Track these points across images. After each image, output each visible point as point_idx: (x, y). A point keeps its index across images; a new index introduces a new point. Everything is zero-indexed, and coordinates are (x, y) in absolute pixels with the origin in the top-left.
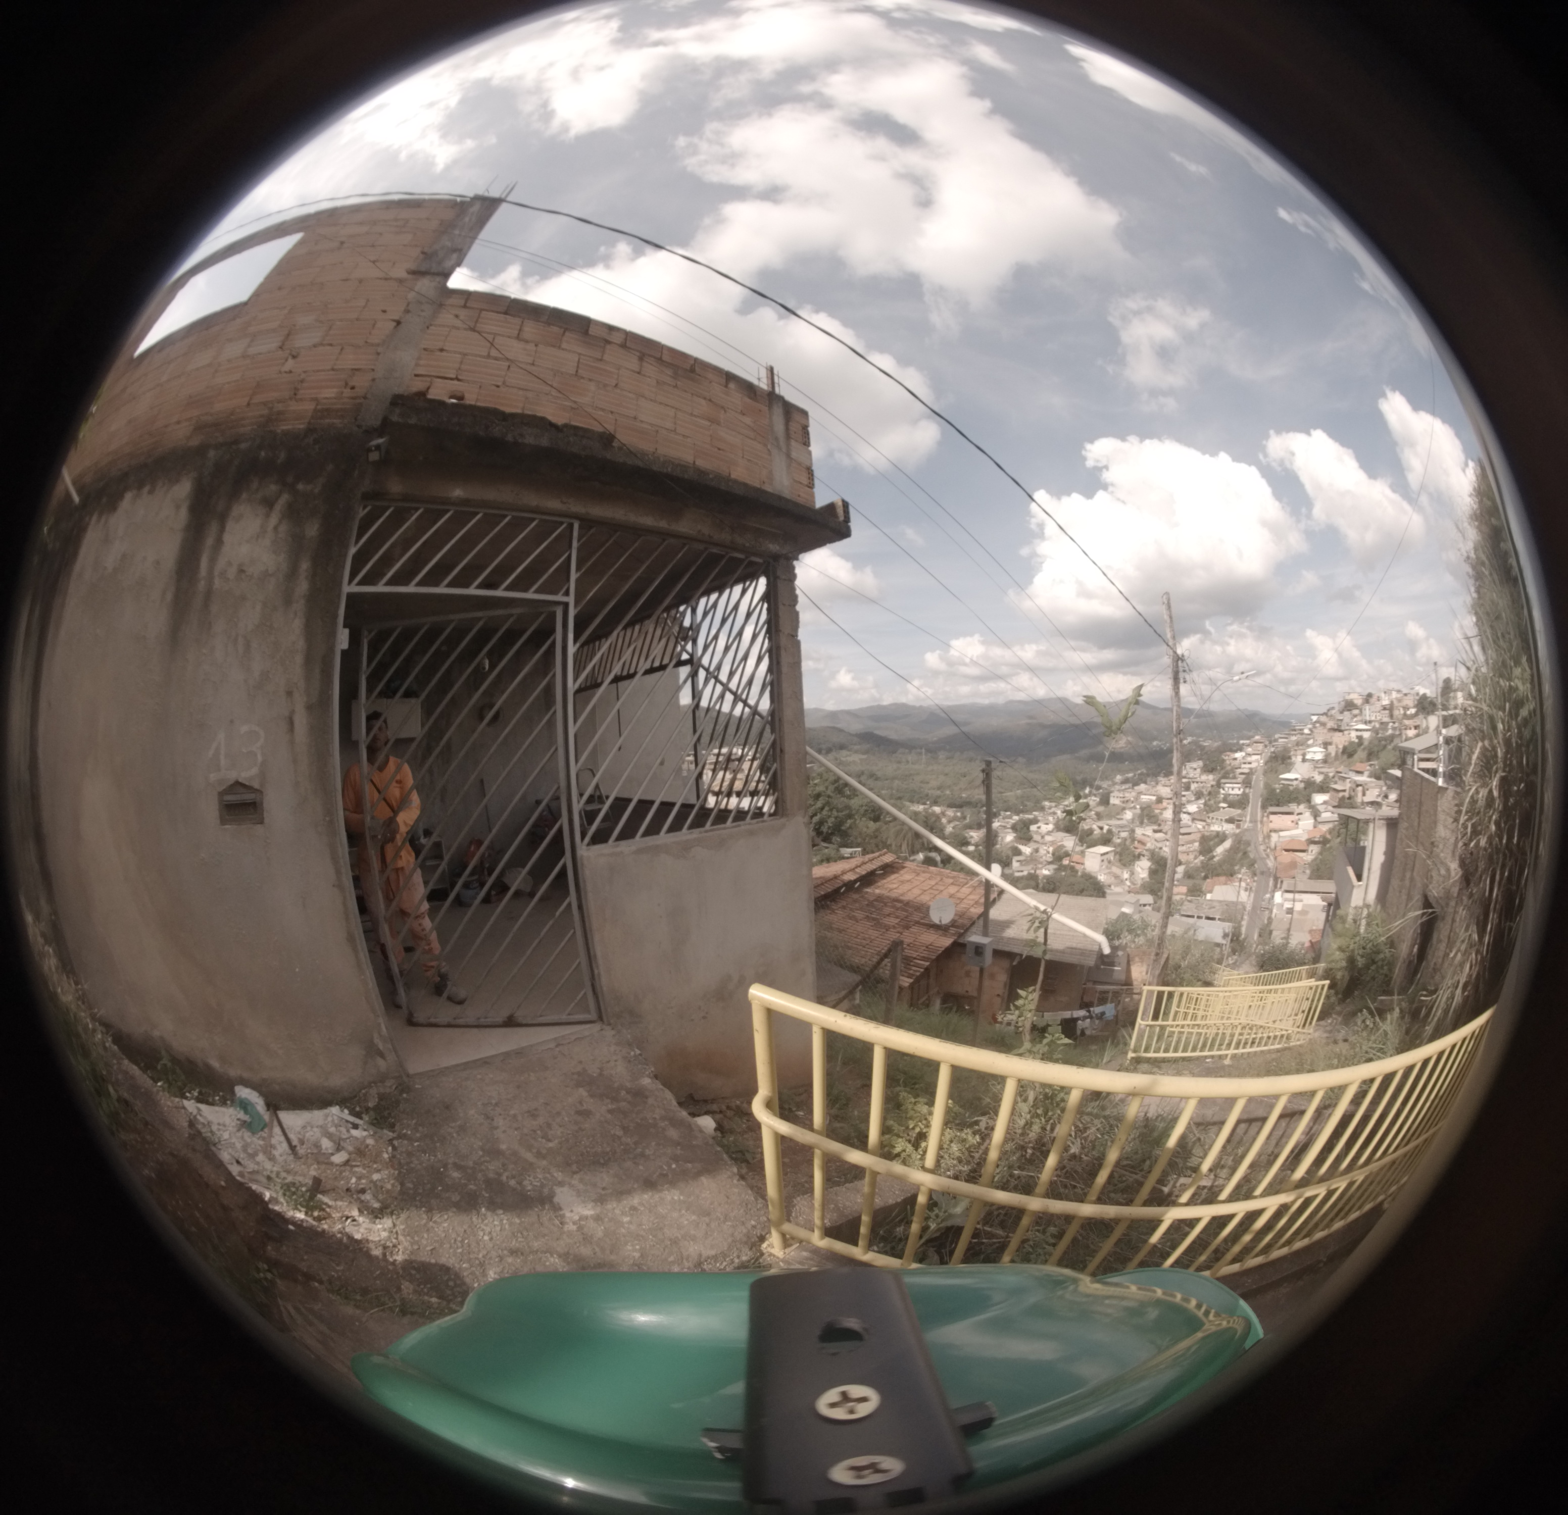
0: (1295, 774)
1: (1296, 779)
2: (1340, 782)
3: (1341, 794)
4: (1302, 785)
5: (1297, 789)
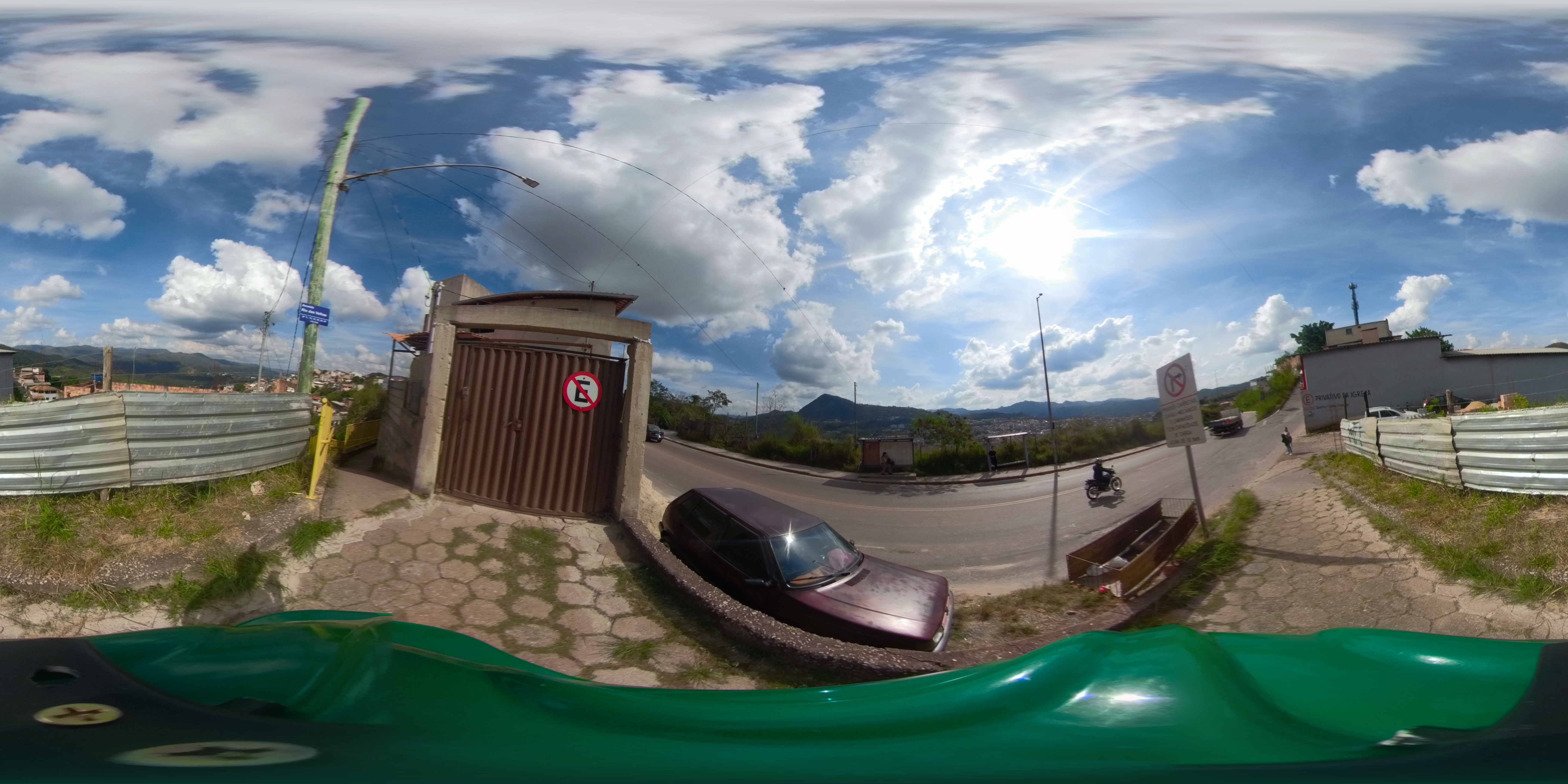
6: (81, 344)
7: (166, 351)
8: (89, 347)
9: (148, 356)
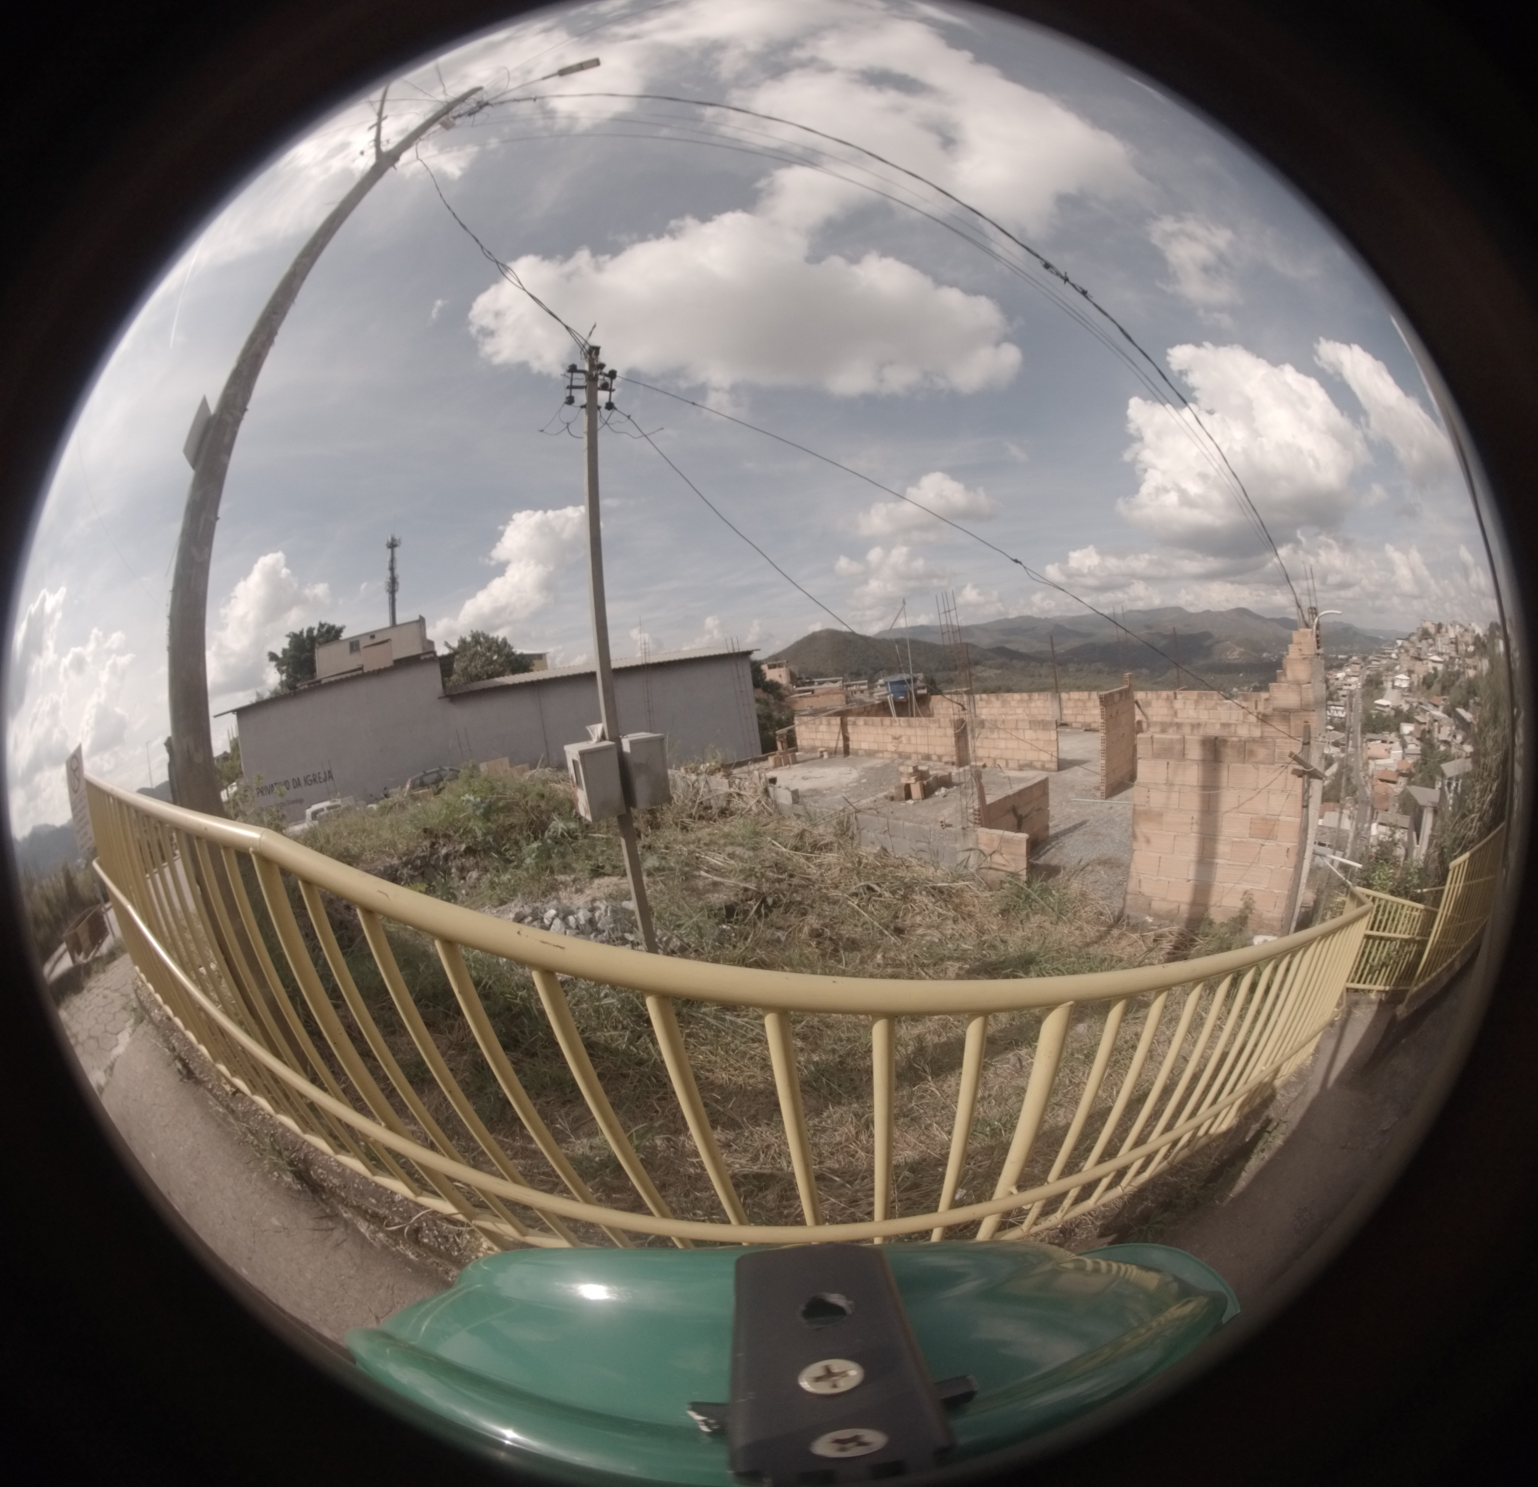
0: (1387, 701)
1: (1388, 706)
2: (1422, 714)
3: (1423, 727)
4: (1393, 713)
5: (1388, 716)
6: (1013, 614)
7: (1179, 610)
8: (1029, 618)
9: (1148, 627)
